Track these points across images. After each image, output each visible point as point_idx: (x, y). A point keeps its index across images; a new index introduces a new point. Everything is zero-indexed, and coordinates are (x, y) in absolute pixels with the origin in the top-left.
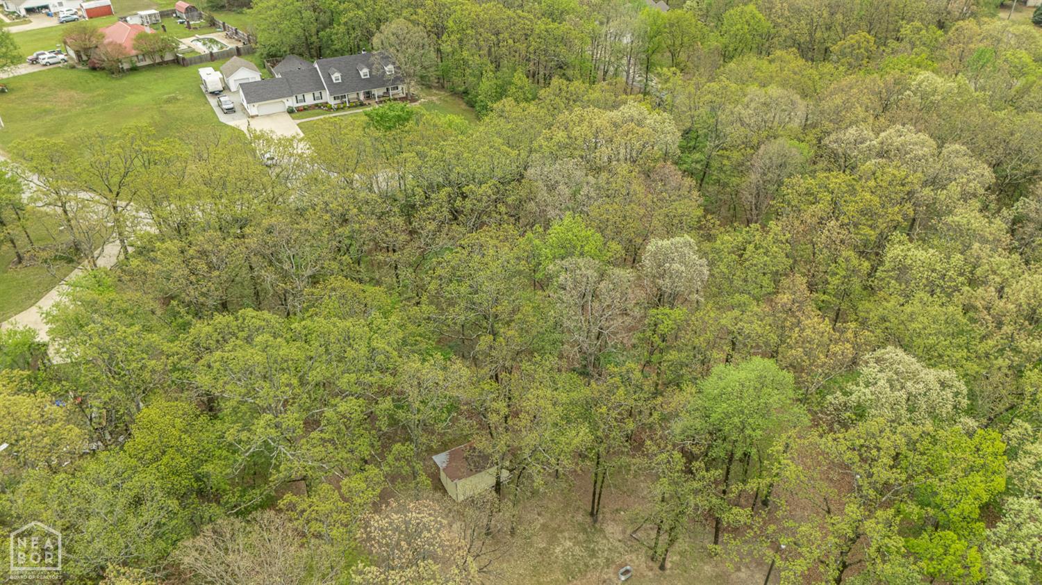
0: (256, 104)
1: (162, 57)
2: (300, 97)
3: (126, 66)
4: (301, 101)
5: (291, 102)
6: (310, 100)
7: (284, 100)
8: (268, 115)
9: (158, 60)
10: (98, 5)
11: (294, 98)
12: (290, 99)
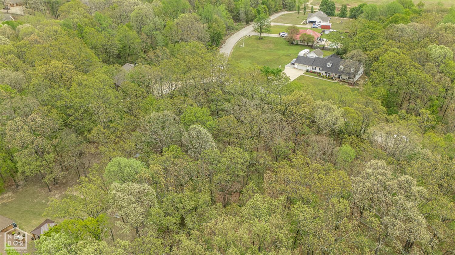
0: (297, 64)
1: (308, 43)
2: (314, 67)
3: (295, 42)
4: (314, 69)
5: (310, 68)
6: (317, 70)
7: (307, 66)
8: (299, 69)
9: (306, 44)
10: (324, 25)
11: (312, 67)
12: (310, 67)
